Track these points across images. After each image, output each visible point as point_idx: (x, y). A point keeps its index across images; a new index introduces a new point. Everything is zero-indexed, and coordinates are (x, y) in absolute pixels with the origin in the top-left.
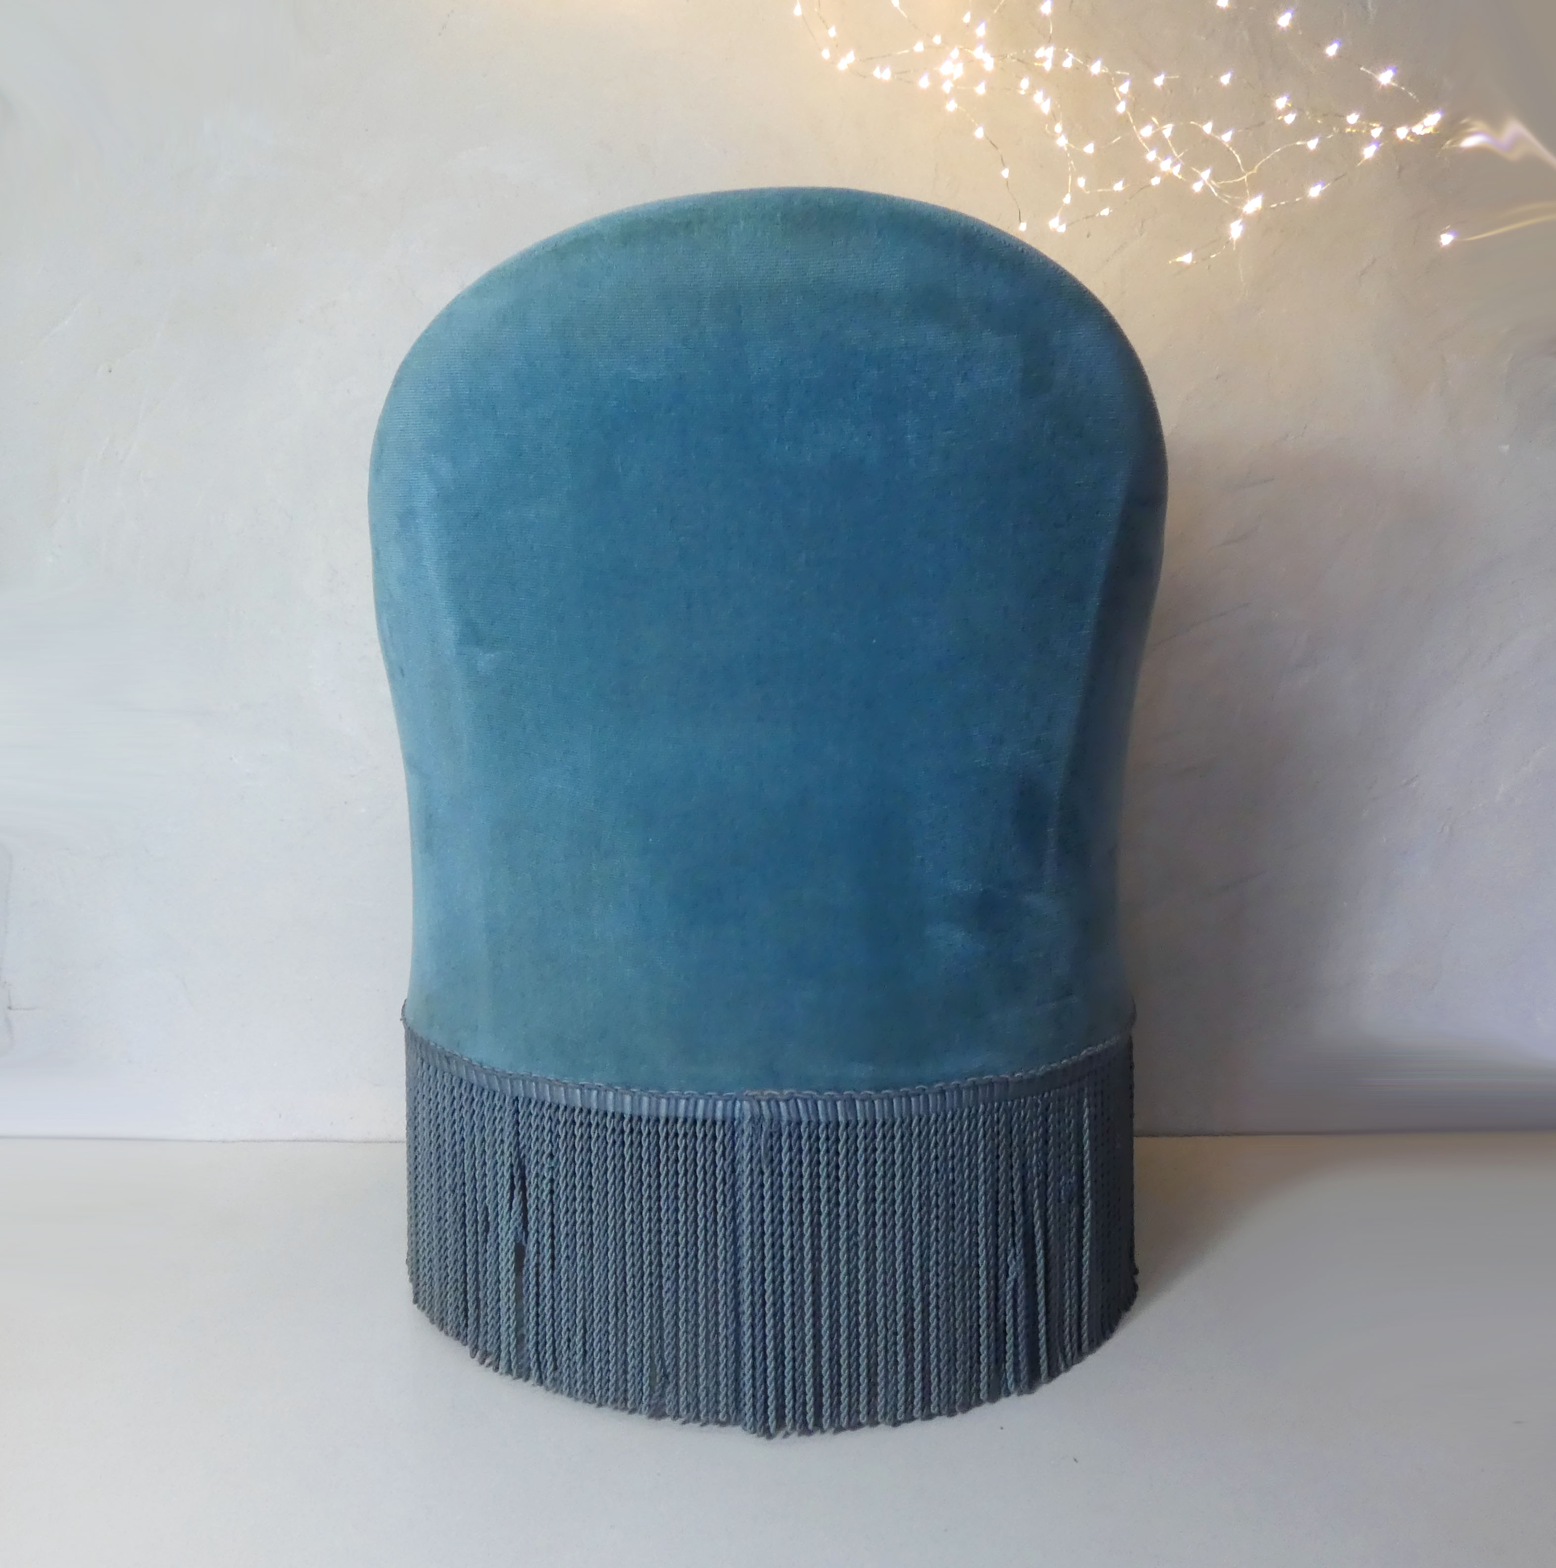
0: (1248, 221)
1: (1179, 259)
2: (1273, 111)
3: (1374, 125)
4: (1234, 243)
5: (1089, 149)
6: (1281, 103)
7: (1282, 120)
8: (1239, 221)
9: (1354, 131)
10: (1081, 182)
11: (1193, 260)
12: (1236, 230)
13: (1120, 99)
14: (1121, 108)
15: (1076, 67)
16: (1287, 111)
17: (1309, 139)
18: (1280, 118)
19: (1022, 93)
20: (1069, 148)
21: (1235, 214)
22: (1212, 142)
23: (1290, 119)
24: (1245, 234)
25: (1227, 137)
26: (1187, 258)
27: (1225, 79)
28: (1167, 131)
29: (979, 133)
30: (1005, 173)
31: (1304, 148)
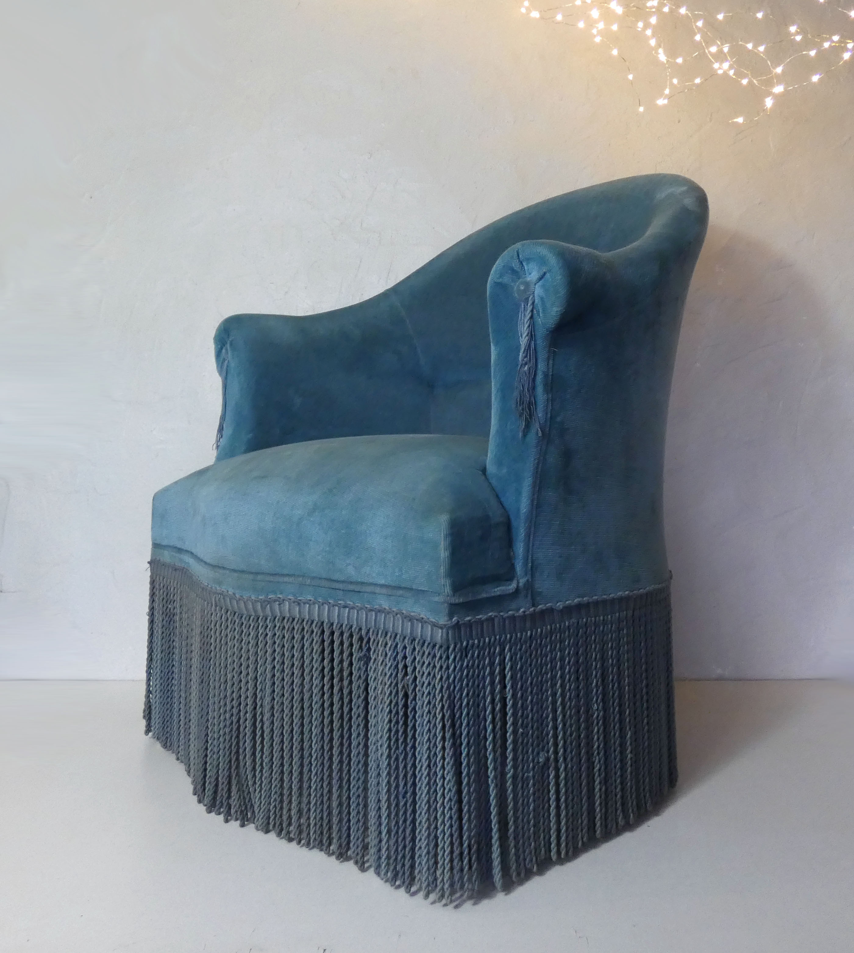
0: (776, 97)
1: (735, 120)
2: (789, 34)
3: (849, 41)
5: (680, 60)
6: (793, 29)
7: (794, 39)
8: (770, 98)
9: (837, 45)
10: (675, 81)
11: (744, 120)
12: (769, 102)
13: (696, 31)
14: (698, 38)
15: (671, 11)
16: (797, 33)
17: (810, 50)
18: (792, 37)
19: (639, 29)
20: (668, 61)
21: (768, 94)
22: (753, 54)
23: (798, 38)
24: (774, 105)
25: (762, 49)
26: (740, 120)
27: (760, 15)
28: (726, 49)
29: (615, 52)
30: (630, 77)
31: (808, 56)
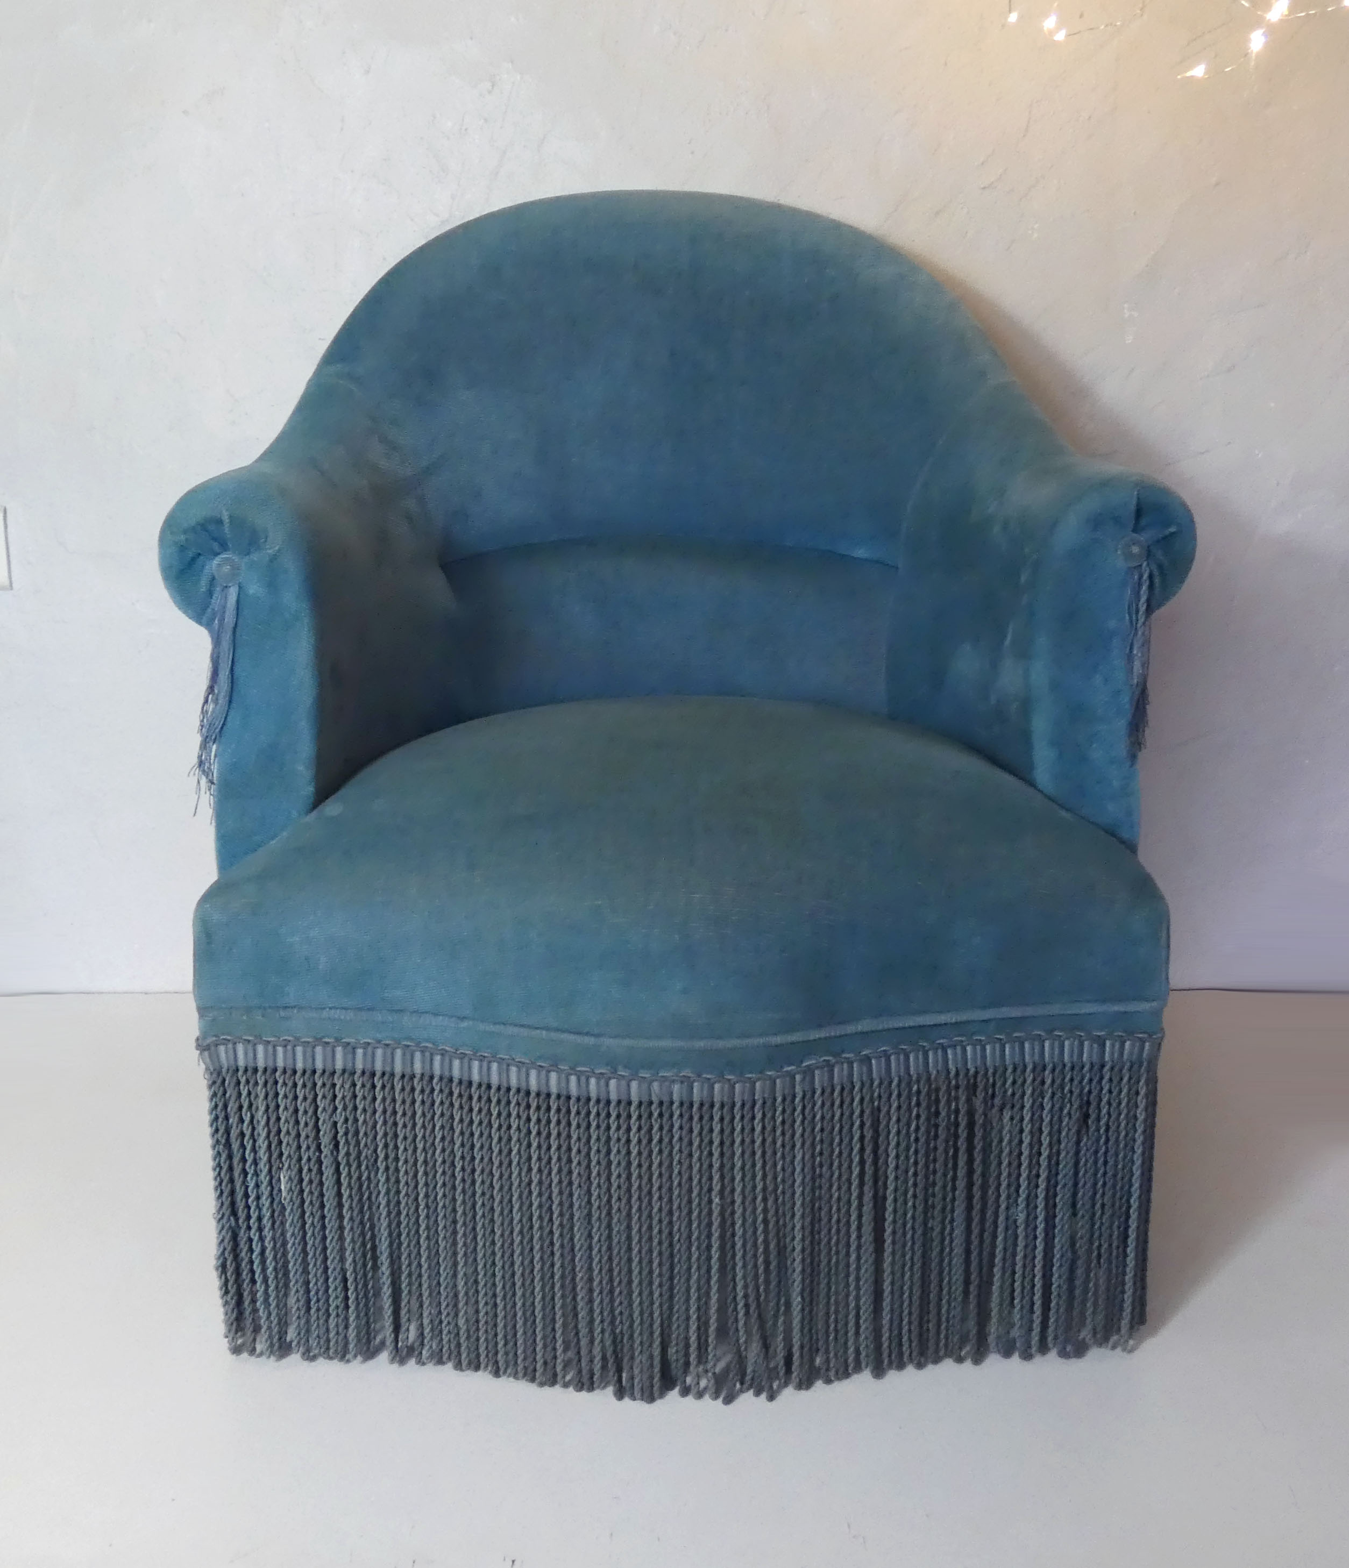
0: (1272, 30)
1: (1189, 74)
4: (1254, 55)
8: (1262, 30)
11: (1206, 73)
12: (1257, 41)
21: (1258, 22)
24: (1267, 46)
26: (1199, 71)
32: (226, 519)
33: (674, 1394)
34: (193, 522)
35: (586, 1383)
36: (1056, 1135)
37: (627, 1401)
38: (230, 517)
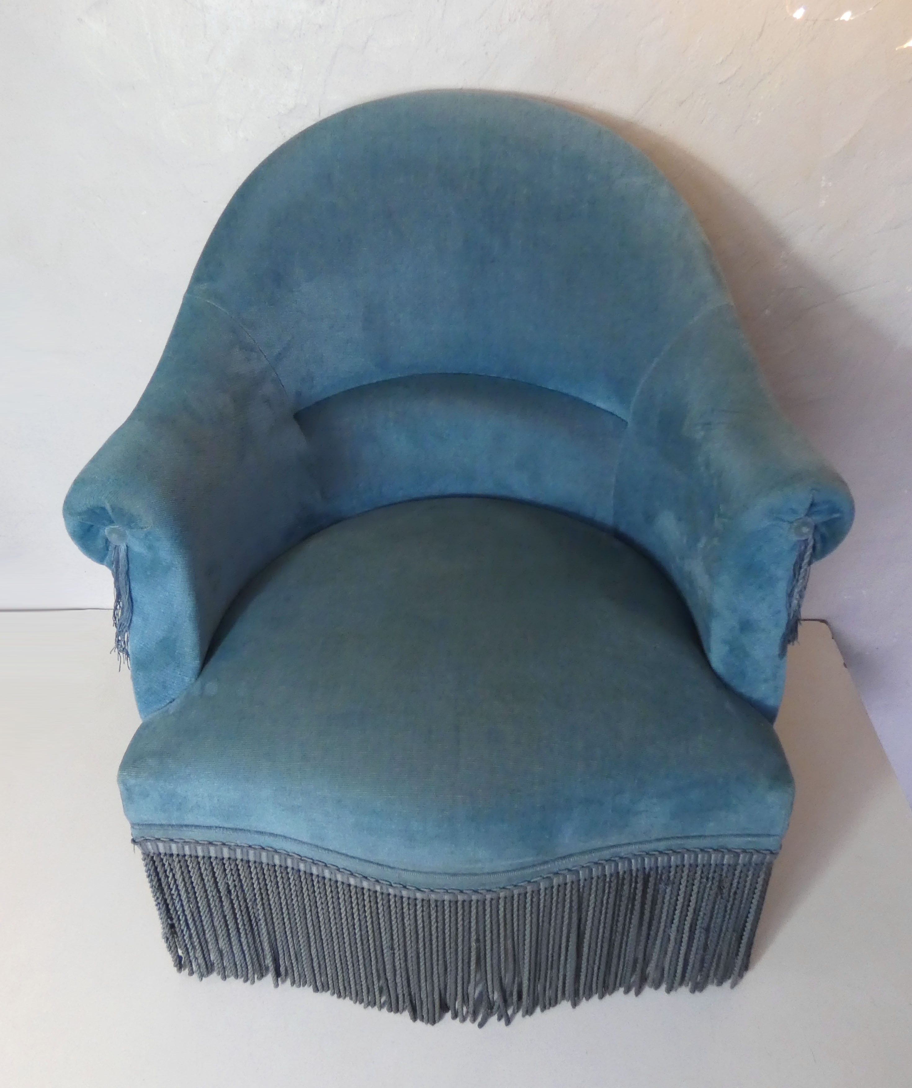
32: (108, 507)
33: (448, 1015)
34: (84, 508)
35: (395, 1008)
36: (700, 900)
37: (418, 1022)
38: (111, 506)
